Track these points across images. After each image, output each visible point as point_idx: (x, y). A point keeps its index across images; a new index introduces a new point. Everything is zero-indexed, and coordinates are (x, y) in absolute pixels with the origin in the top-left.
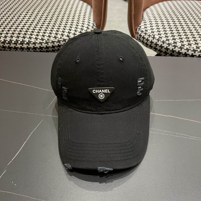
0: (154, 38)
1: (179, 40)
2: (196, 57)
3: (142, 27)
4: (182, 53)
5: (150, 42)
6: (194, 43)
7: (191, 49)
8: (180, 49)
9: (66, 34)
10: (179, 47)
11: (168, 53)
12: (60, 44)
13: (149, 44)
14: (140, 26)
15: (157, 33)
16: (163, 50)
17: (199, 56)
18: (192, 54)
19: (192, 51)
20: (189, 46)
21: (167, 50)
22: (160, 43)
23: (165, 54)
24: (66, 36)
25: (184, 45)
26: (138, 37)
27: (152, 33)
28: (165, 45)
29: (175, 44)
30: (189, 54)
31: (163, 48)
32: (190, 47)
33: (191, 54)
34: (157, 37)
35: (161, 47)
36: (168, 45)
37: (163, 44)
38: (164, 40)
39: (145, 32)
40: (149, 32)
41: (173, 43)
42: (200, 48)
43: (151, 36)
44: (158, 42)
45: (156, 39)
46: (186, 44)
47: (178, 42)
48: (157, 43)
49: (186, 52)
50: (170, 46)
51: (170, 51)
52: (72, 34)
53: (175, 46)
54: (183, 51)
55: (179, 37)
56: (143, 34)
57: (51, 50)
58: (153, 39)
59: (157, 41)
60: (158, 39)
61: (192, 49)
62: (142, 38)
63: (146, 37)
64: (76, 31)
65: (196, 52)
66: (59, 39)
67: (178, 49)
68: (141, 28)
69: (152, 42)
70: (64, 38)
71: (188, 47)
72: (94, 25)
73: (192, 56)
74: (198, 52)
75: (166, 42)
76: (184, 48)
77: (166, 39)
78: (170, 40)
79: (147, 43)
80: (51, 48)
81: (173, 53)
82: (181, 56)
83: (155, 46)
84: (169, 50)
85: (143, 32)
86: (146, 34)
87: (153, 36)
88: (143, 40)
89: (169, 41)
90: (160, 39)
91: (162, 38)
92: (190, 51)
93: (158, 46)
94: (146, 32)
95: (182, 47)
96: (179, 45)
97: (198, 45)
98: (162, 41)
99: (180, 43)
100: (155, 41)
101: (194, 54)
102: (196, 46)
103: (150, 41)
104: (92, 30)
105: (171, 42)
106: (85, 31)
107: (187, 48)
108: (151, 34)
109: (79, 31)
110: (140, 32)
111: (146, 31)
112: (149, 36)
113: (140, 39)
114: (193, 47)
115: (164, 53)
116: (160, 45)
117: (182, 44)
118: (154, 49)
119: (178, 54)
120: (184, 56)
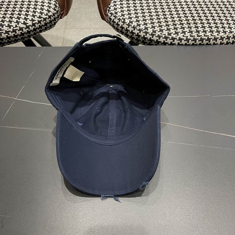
0: (124, 22)
1: (150, 25)
2: (169, 45)
3: (112, 8)
4: (154, 40)
5: (120, 27)
6: (165, 28)
7: (162, 36)
8: (151, 36)
9: (22, 21)
10: (150, 33)
11: (140, 40)
12: (16, 34)
13: (120, 29)
14: (109, 6)
15: (127, 17)
16: (134, 37)
17: (170, 43)
18: (164, 41)
19: (163, 38)
20: (161, 32)
21: (139, 37)
22: (130, 29)
23: (137, 41)
24: (22, 24)
25: (156, 31)
26: (108, 21)
27: (123, 17)
28: (136, 31)
29: (146, 30)
30: (161, 42)
31: (134, 35)
32: (161, 34)
33: (162, 41)
34: (127, 21)
35: (132, 33)
36: (139, 32)
37: (134, 30)
38: (134, 25)
39: (114, 15)
40: (119, 15)
41: (144, 28)
42: (172, 34)
43: (121, 20)
44: (129, 27)
45: (126, 24)
46: (157, 31)
47: (149, 27)
48: (128, 29)
49: (157, 40)
50: (142, 32)
51: (142, 38)
52: (30, 20)
53: (146, 33)
54: (155, 38)
55: (151, 22)
56: (113, 18)
57: (6, 41)
58: (123, 24)
59: (127, 27)
60: (129, 23)
61: (164, 36)
62: (112, 21)
63: (116, 21)
64: (34, 16)
65: (168, 40)
66: (14, 28)
67: (149, 36)
68: (110, 10)
69: (122, 27)
70: (19, 26)
71: (159, 33)
72: (56, 6)
73: (165, 44)
74: (170, 39)
75: (137, 27)
76: (155, 35)
77: (137, 24)
78: (141, 25)
79: (118, 28)
80: (6, 39)
81: (145, 40)
82: (153, 44)
83: (126, 32)
84: (140, 37)
85: (113, 15)
86: (115, 17)
87: (123, 20)
88: (113, 24)
89: (140, 27)
90: (131, 24)
91: (132, 23)
92: (161, 39)
93: (129, 32)
94: (116, 15)
95: (153, 33)
96: (150, 31)
97: (169, 31)
98: (132, 26)
99: (151, 29)
100: (125, 26)
101: (166, 42)
102: (168, 32)
103: (121, 25)
104: (54, 13)
105: (142, 27)
106: (45, 15)
107: (158, 35)
108: (121, 18)
109: (38, 16)
110: (109, 15)
111: (116, 13)
112: (119, 19)
113: (111, 23)
114: (164, 33)
115: (135, 40)
116: (130, 31)
117: (153, 30)
118: (125, 35)
119: (150, 42)
120: (156, 43)
